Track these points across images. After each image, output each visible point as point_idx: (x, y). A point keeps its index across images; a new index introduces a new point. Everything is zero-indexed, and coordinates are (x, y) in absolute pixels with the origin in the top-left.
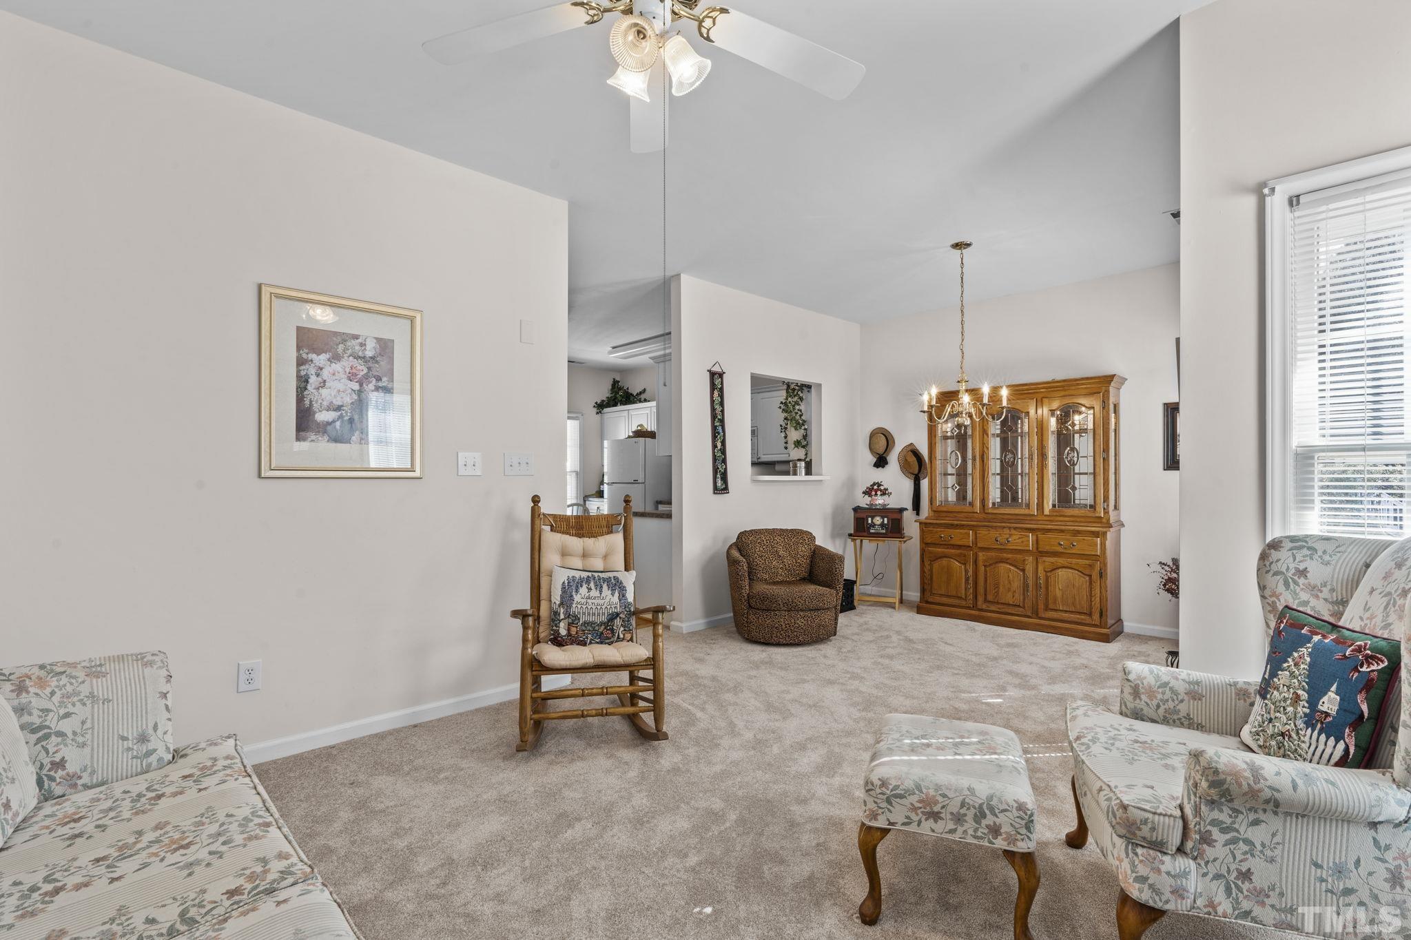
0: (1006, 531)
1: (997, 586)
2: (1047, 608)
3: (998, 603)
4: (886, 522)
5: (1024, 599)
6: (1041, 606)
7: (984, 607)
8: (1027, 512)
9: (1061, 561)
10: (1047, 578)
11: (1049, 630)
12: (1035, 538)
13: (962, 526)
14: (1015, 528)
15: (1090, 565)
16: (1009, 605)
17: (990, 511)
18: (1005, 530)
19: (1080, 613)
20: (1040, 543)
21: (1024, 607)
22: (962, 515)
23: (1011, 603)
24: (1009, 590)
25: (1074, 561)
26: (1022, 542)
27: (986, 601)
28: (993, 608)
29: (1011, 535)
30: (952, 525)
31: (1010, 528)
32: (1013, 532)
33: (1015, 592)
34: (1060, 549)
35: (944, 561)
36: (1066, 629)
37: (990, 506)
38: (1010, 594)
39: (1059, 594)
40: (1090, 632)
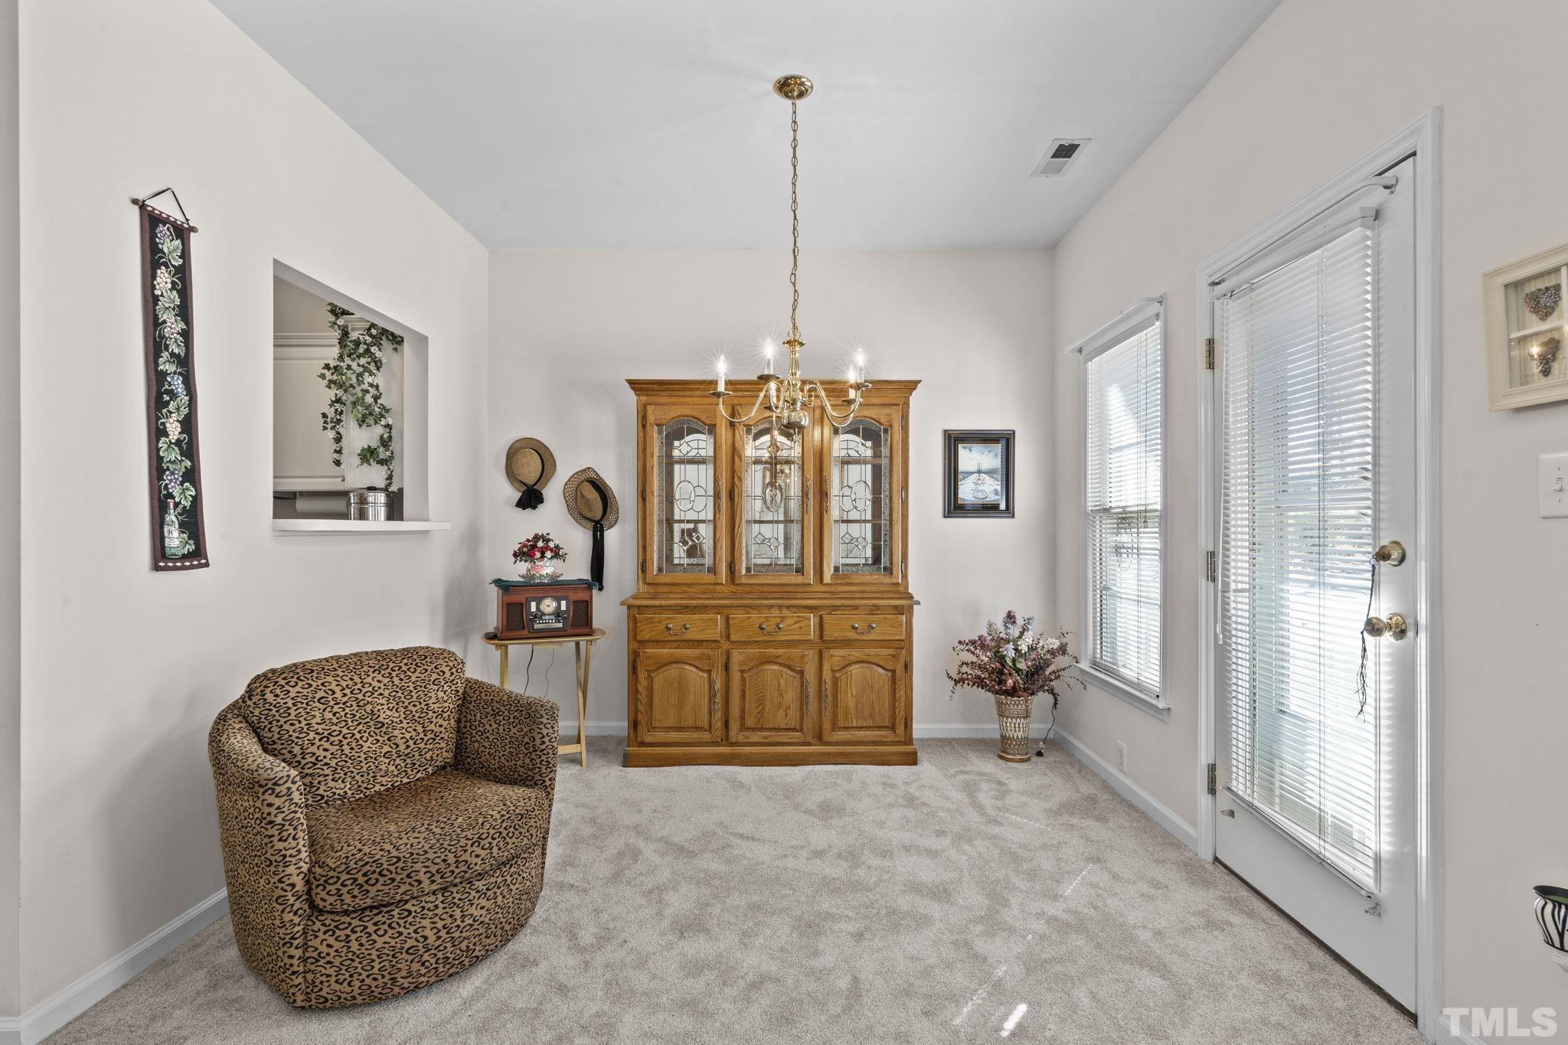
0: (775, 612)
1: (761, 702)
2: (835, 727)
3: (762, 729)
4: (563, 605)
5: (802, 717)
6: (827, 725)
7: (741, 738)
8: (799, 579)
9: (855, 653)
10: (835, 681)
11: (838, 760)
12: (817, 620)
13: (703, 609)
14: (788, 607)
15: (894, 656)
16: (779, 729)
17: (743, 581)
18: (772, 611)
19: (879, 728)
20: (826, 628)
21: (801, 730)
22: (695, 589)
23: (783, 726)
24: (780, 706)
25: (873, 651)
26: (800, 628)
27: (743, 727)
28: (756, 737)
29: (783, 618)
30: (686, 607)
31: (780, 607)
32: (785, 612)
33: (789, 707)
34: (852, 635)
35: (673, 671)
36: (862, 754)
37: (744, 572)
38: (781, 713)
39: (851, 703)
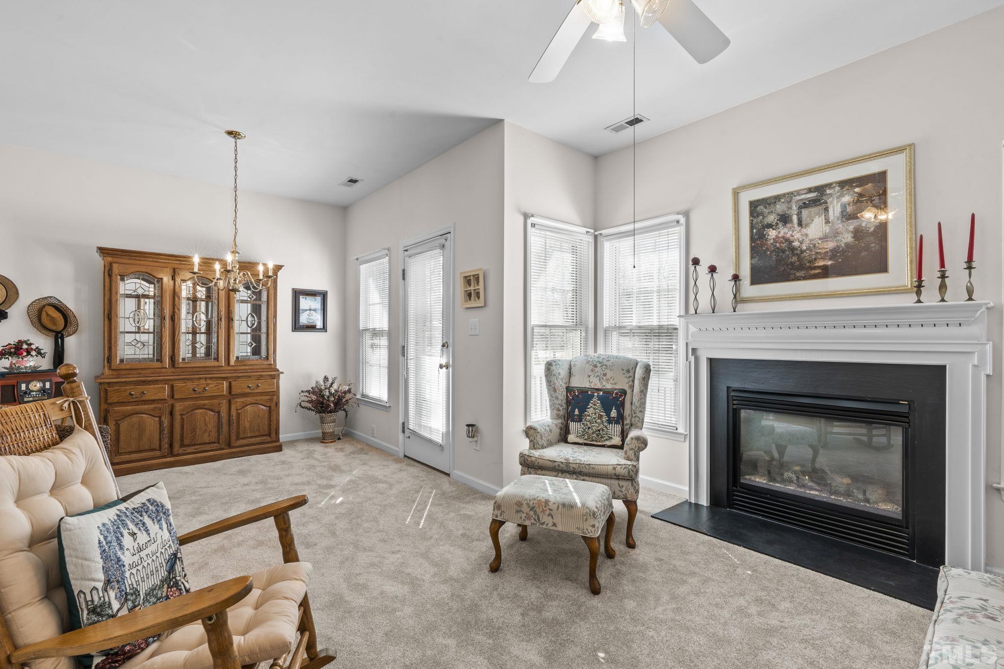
0: (203, 381)
1: (194, 430)
2: (238, 438)
3: (195, 445)
4: (48, 385)
5: (219, 435)
6: (233, 437)
7: (181, 451)
8: (216, 364)
9: (249, 399)
10: (238, 415)
11: (240, 455)
12: (228, 384)
13: (156, 382)
14: (211, 378)
15: (270, 399)
16: (205, 444)
17: (181, 365)
18: (201, 381)
19: (262, 436)
20: (233, 387)
21: (218, 442)
22: (148, 371)
23: (207, 441)
24: (205, 431)
25: (259, 398)
26: (218, 389)
27: (182, 445)
28: (190, 450)
29: (208, 385)
30: (144, 381)
31: (206, 378)
32: (209, 381)
33: (211, 431)
34: (248, 390)
35: (135, 419)
36: (253, 450)
37: (181, 361)
38: (206, 434)
39: (247, 425)
40: (269, 448)
